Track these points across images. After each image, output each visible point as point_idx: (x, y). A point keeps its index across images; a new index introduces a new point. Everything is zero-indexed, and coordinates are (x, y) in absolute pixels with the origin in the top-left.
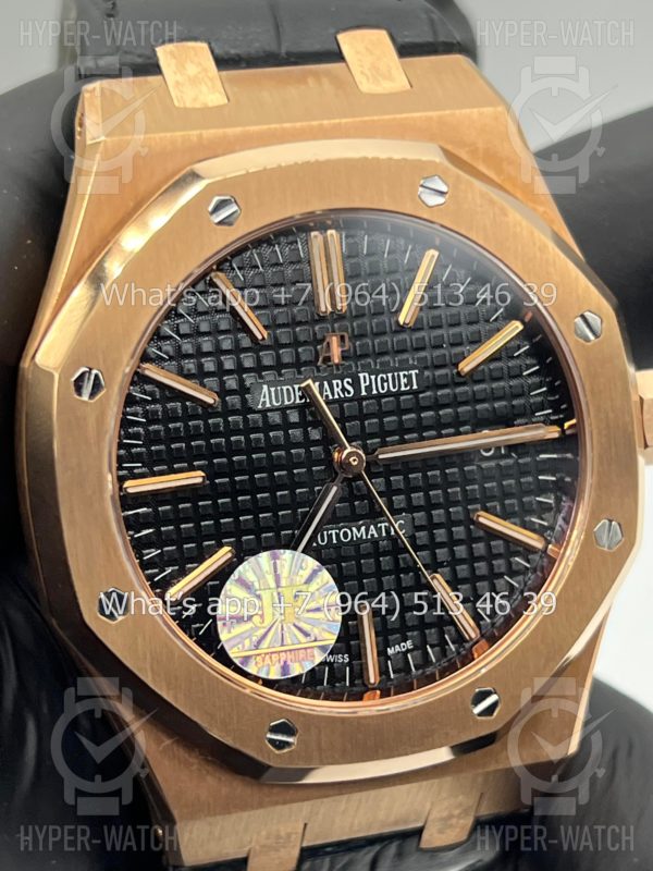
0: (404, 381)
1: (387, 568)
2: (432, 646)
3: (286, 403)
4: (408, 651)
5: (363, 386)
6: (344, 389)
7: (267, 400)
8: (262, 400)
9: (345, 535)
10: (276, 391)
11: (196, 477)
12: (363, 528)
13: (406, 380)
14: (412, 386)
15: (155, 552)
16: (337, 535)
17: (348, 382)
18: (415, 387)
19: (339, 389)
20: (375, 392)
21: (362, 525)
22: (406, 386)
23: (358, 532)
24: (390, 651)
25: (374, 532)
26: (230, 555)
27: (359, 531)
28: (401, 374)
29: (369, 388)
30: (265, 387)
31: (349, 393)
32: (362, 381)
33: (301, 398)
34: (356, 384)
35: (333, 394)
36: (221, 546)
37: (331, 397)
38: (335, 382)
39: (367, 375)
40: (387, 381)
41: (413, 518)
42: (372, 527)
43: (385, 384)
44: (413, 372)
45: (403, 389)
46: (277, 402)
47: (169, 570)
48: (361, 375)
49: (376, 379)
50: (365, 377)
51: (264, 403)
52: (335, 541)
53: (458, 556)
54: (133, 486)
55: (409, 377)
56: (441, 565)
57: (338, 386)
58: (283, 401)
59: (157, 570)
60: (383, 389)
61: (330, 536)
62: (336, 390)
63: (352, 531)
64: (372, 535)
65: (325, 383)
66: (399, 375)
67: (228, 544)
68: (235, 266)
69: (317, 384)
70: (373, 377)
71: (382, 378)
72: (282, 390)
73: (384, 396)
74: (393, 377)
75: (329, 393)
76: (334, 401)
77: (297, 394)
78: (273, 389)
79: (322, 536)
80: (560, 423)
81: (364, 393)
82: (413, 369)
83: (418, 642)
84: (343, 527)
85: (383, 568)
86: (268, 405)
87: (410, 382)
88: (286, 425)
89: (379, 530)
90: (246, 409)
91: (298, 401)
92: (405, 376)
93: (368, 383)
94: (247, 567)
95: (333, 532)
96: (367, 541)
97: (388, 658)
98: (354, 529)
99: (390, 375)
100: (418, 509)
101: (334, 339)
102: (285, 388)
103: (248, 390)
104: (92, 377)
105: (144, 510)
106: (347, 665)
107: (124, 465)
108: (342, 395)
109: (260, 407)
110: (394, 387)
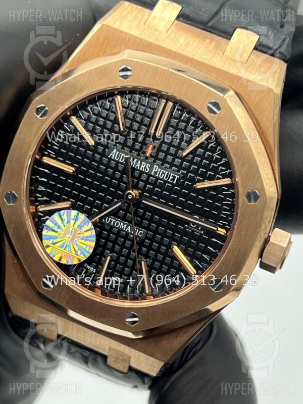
0: (171, 178)
1: (127, 246)
2: (130, 287)
3: (120, 161)
4: (120, 283)
5: (154, 170)
6: (145, 168)
7: (113, 155)
8: (111, 154)
9: (117, 224)
10: (119, 154)
11: (70, 169)
12: (126, 225)
13: (172, 178)
14: (174, 181)
15: (43, 189)
16: (114, 222)
17: (148, 166)
18: (175, 182)
19: (143, 167)
20: (157, 175)
21: (126, 224)
22: (171, 180)
23: (122, 225)
24: (113, 278)
25: (129, 230)
26: (69, 206)
28: (172, 174)
29: (155, 173)
30: (115, 150)
31: (147, 170)
32: (154, 169)
34: (151, 168)
35: (140, 168)
36: (68, 200)
37: (138, 168)
38: (143, 163)
39: (157, 167)
40: (164, 174)
41: (147, 233)
42: (129, 227)
43: (163, 175)
44: (177, 177)
45: (169, 180)
46: (117, 158)
47: (45, 198)
48: (155, 166)
50: (156, 168)
51: (112, 156)
52: (112, 224)
53: (158, 258)
54: (46, 160)
55: (174, 178)
56: (149, 257)
57: (144, 165)
58: (119, 159)
59: (40, 196)
60: (161, 176)
61: (111, 221)
62: (142, 166)
63: (120, 224)
64: (128, 230)
65: (139, 162)
66: (170, 174)
67: (71, 201)
68: (127, 97)
69: (136, 160)
70: (159, 170)
71: (163, 172)
72: (121, 154)
73: (160, 179)
74: (168, 174)
75: (139, 166)
76: (139, 170)
78: (118, 153)
79: (108, 219)
80: (227, 230)
81: (152, 174)
82: (178, 175)
83: (125, 281)
84: (118, 220)
85: (126, 245)
86: (113, 158)
87: (173, 180)
88: (116, 169)
90: (103, 155)
92: (173, 176)
93: (156, 171)
94: (65, 213)
95: (113, 220)
96: (125, 231)
98: (122, 224)
99: (167, 172)
100: (151, 231)
101: (151, 146)
103: (108, 148)
104: (45, 110)
105: (47, 171)
106: (94, 273)
107: (48, 150)
108: (143, 170)
109: (109, 157)
110: (166, 178)
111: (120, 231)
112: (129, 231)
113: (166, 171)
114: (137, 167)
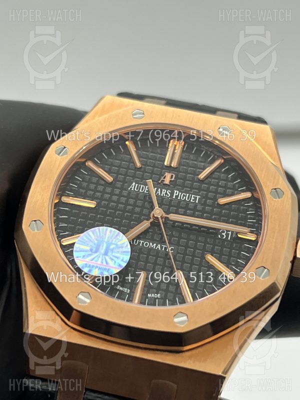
3: (140, 191)
4: (157, 298)
5: (175, 195)
6: (166, 194)
7: (133, 188)
9: (146, 244)
10: (138, 186)
12: (155, 245)
15: (64, 225)
17: (169, 192)
18: (197, 202)
21: (155, 243)
22: (193, 200)
24: (149, 295)
25: (159, 247)
27: (153, 245)
28: (193, 196)
29: (177, 197)
30: (134, 183)
31: (168, 195)
33: (147, 191)
34: (172, 194)
35: (161, 194)
38: (163, 190)
40: (186, 196)
41: (178, 248)
42: (159, 245)
43: (184, 197)
44: (198, 197)
45: (192, 201)
46: (137, 189)
47: (67, 233)
48: (175, 191)
49: (181, 195)
50: (176, 193)
51: (131, 188)
52: (141, 245)
57: (164, 191)
58: (139, 190)
59: (62, 231)
60: (183, 198)
61: (140, 243)
62: (163, 193)
64: (158, 248)
65: (159, 190)
66: (191, 196)
68: (139, 142)
69: (156, 189)
70: (180, 193)
71: (184, 195)
72: (140, 186)
74: (189, 196)
76: (160, 196)
77: (146, 189)
78: (137, 185)
79: (136, 242)
81: (174, 197)
83: (163, 296)
85: (158, 262)
88: (137, 198)
89: (162, 247)
90: (123, 188)
91: (145, 192)
92: (194, 197)
93: (177, 194)
95: (142, 242)
96: (154, 250)
97: (147, 297)
98: (151, 244)
99: (188, 195)
100: (182, 246)
102: (142, 186)
103: (126, 182)
105: (67, 209)
106: (128, 294)
107: (67, 192)
108: (165, 195)
109: (129, 189)
110: (188, 199)
111: (150, 249)
112: (160, 249)
113: (186, 193)
114: (158, 194)
